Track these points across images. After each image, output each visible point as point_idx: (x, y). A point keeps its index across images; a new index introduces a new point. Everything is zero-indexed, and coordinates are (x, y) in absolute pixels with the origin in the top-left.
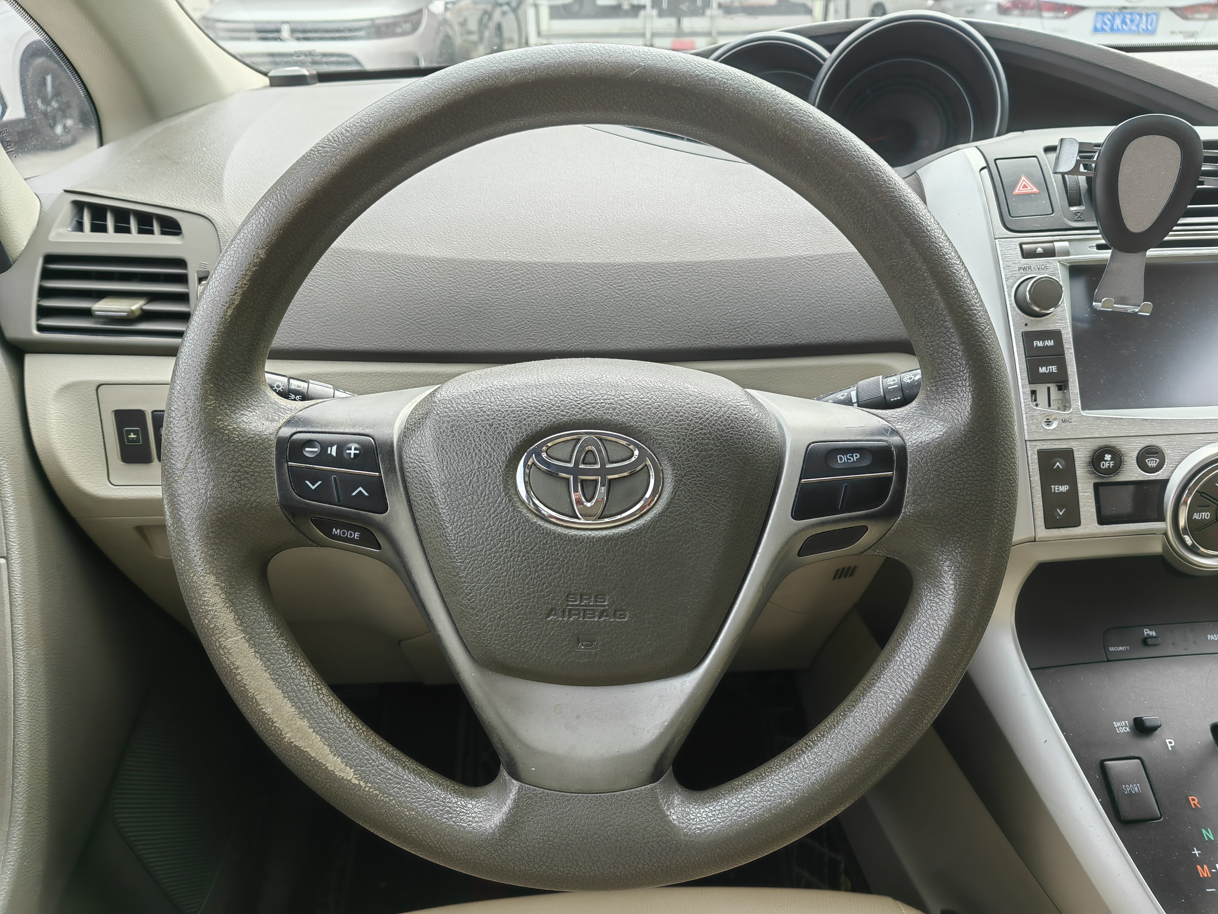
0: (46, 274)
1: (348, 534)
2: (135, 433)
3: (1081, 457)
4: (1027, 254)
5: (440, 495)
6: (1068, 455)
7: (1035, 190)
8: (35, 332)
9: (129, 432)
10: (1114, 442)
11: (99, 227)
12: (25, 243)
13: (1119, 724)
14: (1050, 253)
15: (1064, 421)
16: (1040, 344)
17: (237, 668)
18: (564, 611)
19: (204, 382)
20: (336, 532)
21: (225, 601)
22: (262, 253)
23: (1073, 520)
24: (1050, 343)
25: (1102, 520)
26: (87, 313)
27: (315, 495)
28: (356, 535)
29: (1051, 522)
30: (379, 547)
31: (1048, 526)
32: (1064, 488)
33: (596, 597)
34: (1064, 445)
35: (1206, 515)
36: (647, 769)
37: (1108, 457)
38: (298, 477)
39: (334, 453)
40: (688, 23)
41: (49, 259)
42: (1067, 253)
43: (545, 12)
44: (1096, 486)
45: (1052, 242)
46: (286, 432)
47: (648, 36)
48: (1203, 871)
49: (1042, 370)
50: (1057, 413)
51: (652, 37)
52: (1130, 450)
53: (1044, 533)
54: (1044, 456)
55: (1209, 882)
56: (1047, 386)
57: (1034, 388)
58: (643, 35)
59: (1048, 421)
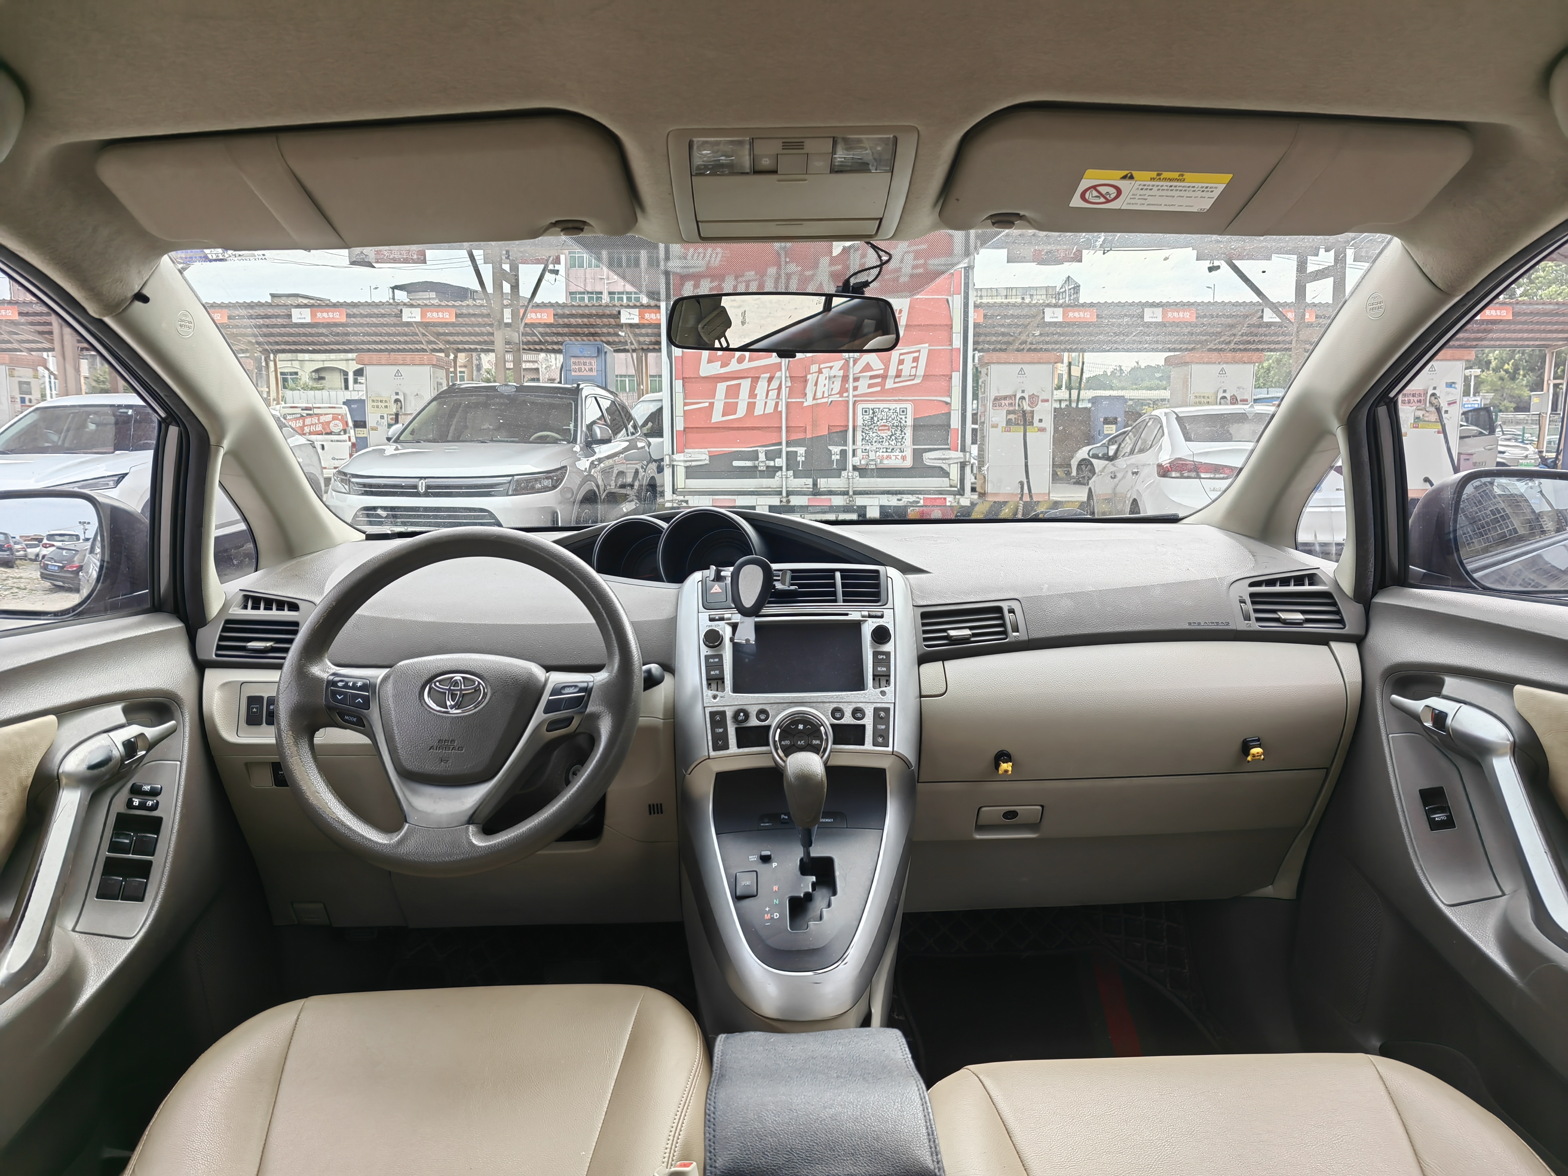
0: (224, 629)
1: (351, 719)
2: (257, 708)
3: (729, 715)
4: (711, 620)
5: (391, 699)
6: (723, 714)
7: (720, 591)
8: (214, 656)
9: (253, 708)
10: (745, 707)
11: (256, 607)
12: (217, 614)
13: (752, 856)
14: (722, 619)
15: (721, 697)
16: (712, 660)
18: (437, 747)
19: (301, 653)
20: (346, 717)
21: (294, 742)
22: (334, 603)
23: (726, 747)
24: (717, 660)
25: (739, 746)
26: (243, 649)
27: (339, 701)
28: (355, 720)
29: (716, 748)
30: (364, 726)
31: (714, 750)
32: (721, 730)
33: (451, 741)
34: (721, 709)
35: (788, 742)
36: (466, 818)
37: (742, 714)
38: (334, 693)
39: (351, 685)
40: (824, 483)
41: (228, 622)
42: (729, 619)
44: (737, 729)
45: (723, 614)
46: (331, 678)
47: (784, 494)
48: (767, 917)
49: (712, 673)
50: (719, 694)
51: (788, 495)
52: (753, 711)
53: (713, 754)
54: (712, 714)
55: (768, 921)
56: (716, 681)
57: (710, 682)
58: (780, 493)
59: (715, 697)
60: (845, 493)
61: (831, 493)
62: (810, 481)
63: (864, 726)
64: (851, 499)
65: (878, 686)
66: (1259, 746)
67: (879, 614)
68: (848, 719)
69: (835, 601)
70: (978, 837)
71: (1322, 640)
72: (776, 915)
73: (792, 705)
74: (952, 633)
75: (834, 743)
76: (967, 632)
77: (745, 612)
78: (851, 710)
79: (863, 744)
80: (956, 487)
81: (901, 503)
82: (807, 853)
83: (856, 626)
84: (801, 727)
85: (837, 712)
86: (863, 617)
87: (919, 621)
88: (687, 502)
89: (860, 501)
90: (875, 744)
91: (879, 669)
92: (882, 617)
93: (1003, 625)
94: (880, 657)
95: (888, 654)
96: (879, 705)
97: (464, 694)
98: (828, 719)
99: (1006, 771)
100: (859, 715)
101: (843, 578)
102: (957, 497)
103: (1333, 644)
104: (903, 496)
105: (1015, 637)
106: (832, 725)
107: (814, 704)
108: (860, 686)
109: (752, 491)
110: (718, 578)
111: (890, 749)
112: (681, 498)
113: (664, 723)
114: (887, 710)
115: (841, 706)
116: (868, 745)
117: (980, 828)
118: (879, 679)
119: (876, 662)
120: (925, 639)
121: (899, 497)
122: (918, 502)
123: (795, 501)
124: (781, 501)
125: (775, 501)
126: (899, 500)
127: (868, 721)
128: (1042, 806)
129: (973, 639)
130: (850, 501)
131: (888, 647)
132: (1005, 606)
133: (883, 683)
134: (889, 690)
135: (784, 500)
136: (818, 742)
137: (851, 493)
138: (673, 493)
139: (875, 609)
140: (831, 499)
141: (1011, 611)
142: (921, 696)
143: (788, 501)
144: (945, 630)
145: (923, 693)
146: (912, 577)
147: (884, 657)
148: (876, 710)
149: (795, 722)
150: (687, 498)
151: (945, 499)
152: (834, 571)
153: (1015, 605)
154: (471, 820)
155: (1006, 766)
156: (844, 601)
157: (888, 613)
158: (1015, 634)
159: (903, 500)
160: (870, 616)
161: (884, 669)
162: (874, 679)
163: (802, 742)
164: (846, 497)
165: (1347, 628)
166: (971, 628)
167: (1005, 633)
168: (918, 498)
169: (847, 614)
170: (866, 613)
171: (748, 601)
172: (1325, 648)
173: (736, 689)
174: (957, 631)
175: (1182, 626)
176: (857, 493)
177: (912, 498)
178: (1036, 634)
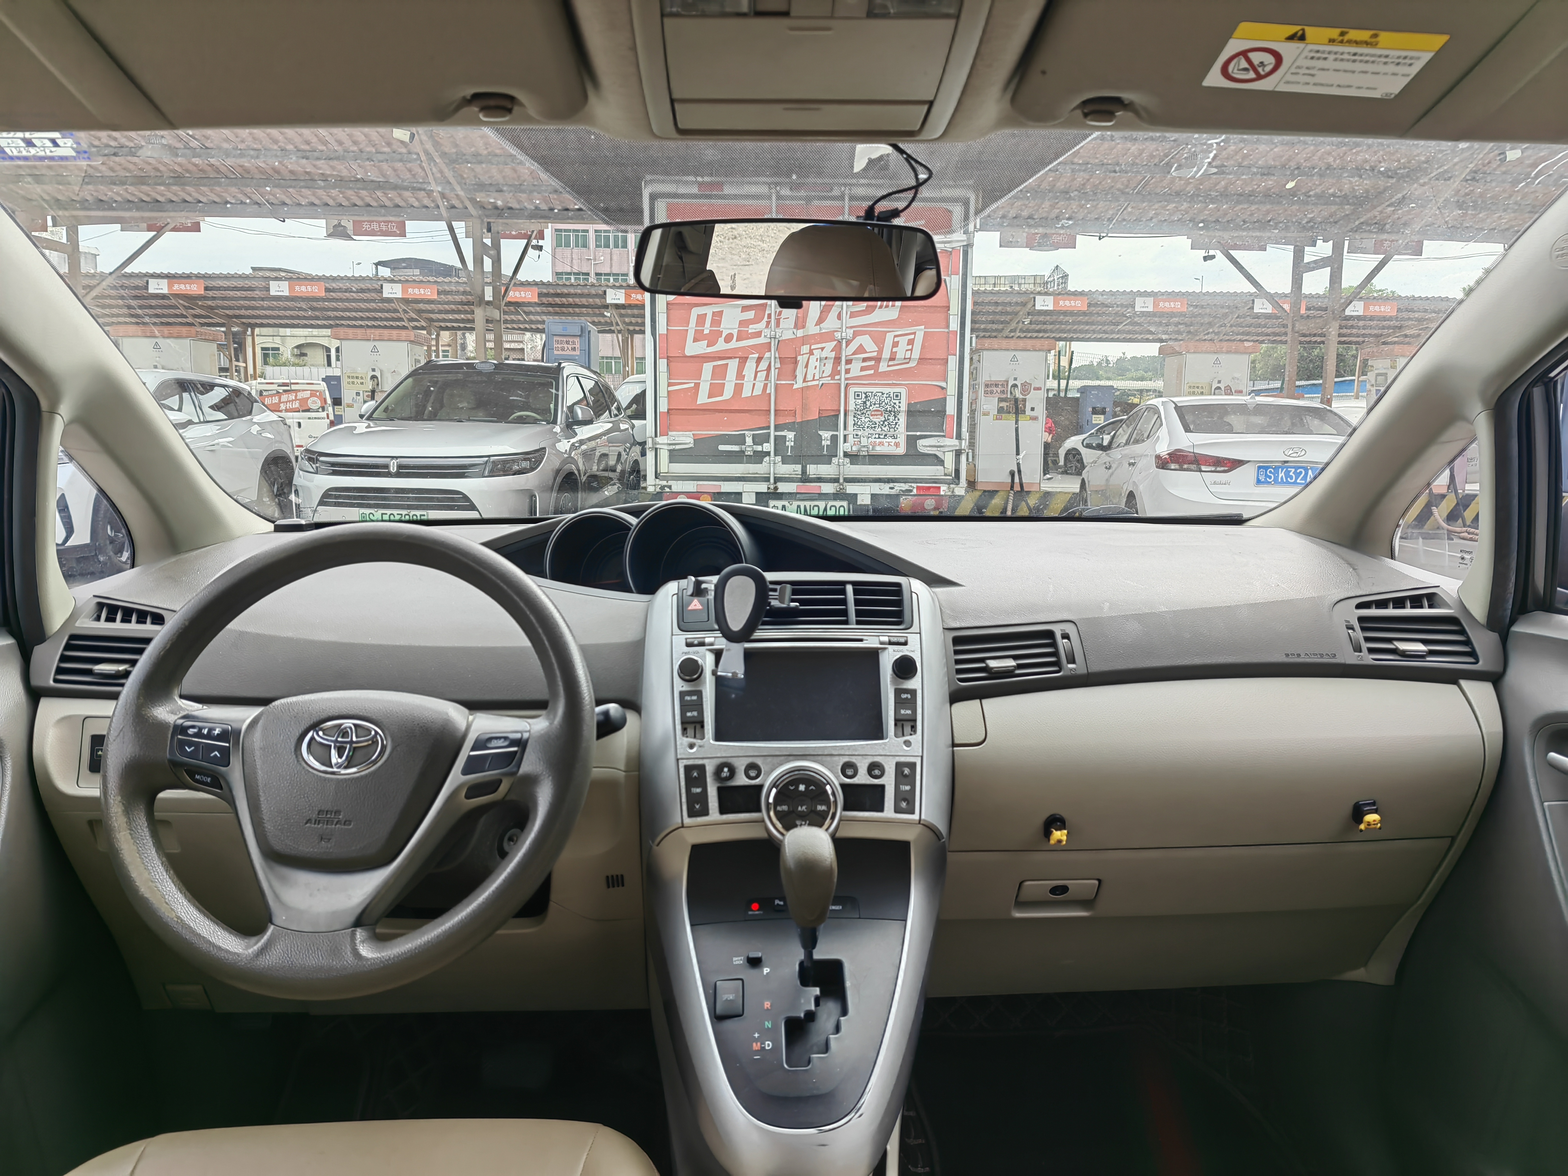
0: (68, 647)
1: (204, 779)
2: (101, 751)
3: (710, 770)
4: (689, 645)
5: (258, 753)
6: (702, 768)
7: (700, 607)
8: (51, 682)
9: (97, 751)
10: (730, 760)
11: (111, 619)
12: (59, 627)
13: (736, 959)
14: (702, 644)
15: (700, 746)
16: (688, 698)
18: (316, 821)
19: (140, 689)
20: (198, 777)
21: (123, 811)
22: (187, 623)
23: (705, 812)
24: (694, 698)
25: (723, 810)
26: (89, 672)
27: (189, 756)
28: (209, 780)
29: (692, 814)
30: (221, 788)
31: (690, 815)
32: (699, 790)
33: (335, 813)
34: (700, 762)
35: (785, 808)
36: (352, 919)
37: (726, 770)
38: (182, 744)
39: (205, 733)
41: (73, 637)
42: (712, 644)
43: (664, 455)
44: (720, 790)
45: (704, 638)
46: (180, 722)
47: (772, 480)
48: (756, 1046)
49: (689, 714)
50: (698, 742)
51: (775, 483)
52: (740, 765)
53: (687, 821)
54: (688, 769)
55: (757, 1052)
56: (693, 726)
57: (686, 726)
58: (767, 479)
59: (691, 746)
60: (836, 480)
61: (819, 480)
62: (799, 468)
63: (882, 787)
64: (841, 487)
65: (901, 734)
66: (1376, 811)
67: (902, 640)
68: (862, 778)
69: (846, 622)
70: (1018, 915)
71: (1450, 677)
72: (768, 1045)
73: (791, 758)
74: (992, 664)
75: (846, 808)
76: (1011, 663)
77: (732, 637)
78: (867, 765)
79: (881, 809)
80: (951, 476)
81: (893, 492)
82: (809, 954)
83: (873, 655)
84: (802, 788)
85: (848, 768)
86: (881, 643)
87: (951, 648)
88: (670, 487)
89: (851, 489)
90: (897, 810)
91: (903, 712)
92: (905, 644)
93: (1056, 654)
94: (904, 696)
95: (913, 692)
96: (903, 759)
97: (355, 748)
98: (837, 777)
99: (1060, 841)
100: (877, 772)
101: (856, 592)
102: (952, 486)
103: (1463, 683)
104: (895, 484)
105: (1071, 670)
106: (843, 786)
107: (820, 758)
108: (877, 733)
109: (739, 477)
110: (699, 591)
111: (916, 817)
112: (664, 483)
113: (626, 777)
114: (912, 766)
115: (853, 760)
116: (889, 811)
117: (1020, 904)
118: (903, 726)
119: (900, 703)
120: (959, 671)
121: (891, 485)
122: (911, 491)
123: (783, 488)
124: (769, 488)
125: (763, 488)
126: (891, 488)
127: (888, 781)
128: (1100, 881)
129: (1018, 672)
130: (841, 489)
131: (913, 684)
132: (1057, 630)
133: (908, 729)
134: (915, 739)
135: (772, 487)
136: (824, 808)
137: (841, 481)
138: (656, 478)
139: (896, 634)
140: (820, 487)
141: (1066, 636)
142: (954, 745)
143: (776, 488)
144: (982, 660)
145: (957, 741)
146: (939, 590)
147: (909, 696)
148: (899, 766)
149: (796, 782)
150: (670, 483)
151: (939, 488)
152: (844, 583)
153: (1070, 629)
154: (359, 922)
155: (1059, 835)
156: (858, 623)
157: (913, 639)
158: (1071, 666)
159: (896, 488)
160: (891, 643)
161: (909, 712)
162: (896, 725)
163: (804, 808)
164: (836, 484)
165: (1481, 663)
166: (1015, 657)
167: (1057, 664)
168: (911, 486)
169: (861, 640)
170: (886, 639)
171: (736, 623)
172: (1454, 687)
173: (719, 737)
174: (998, 661)
175: (1278, 657)
176: (848, 480)
177: (905, 487)
178: (1097, 666)
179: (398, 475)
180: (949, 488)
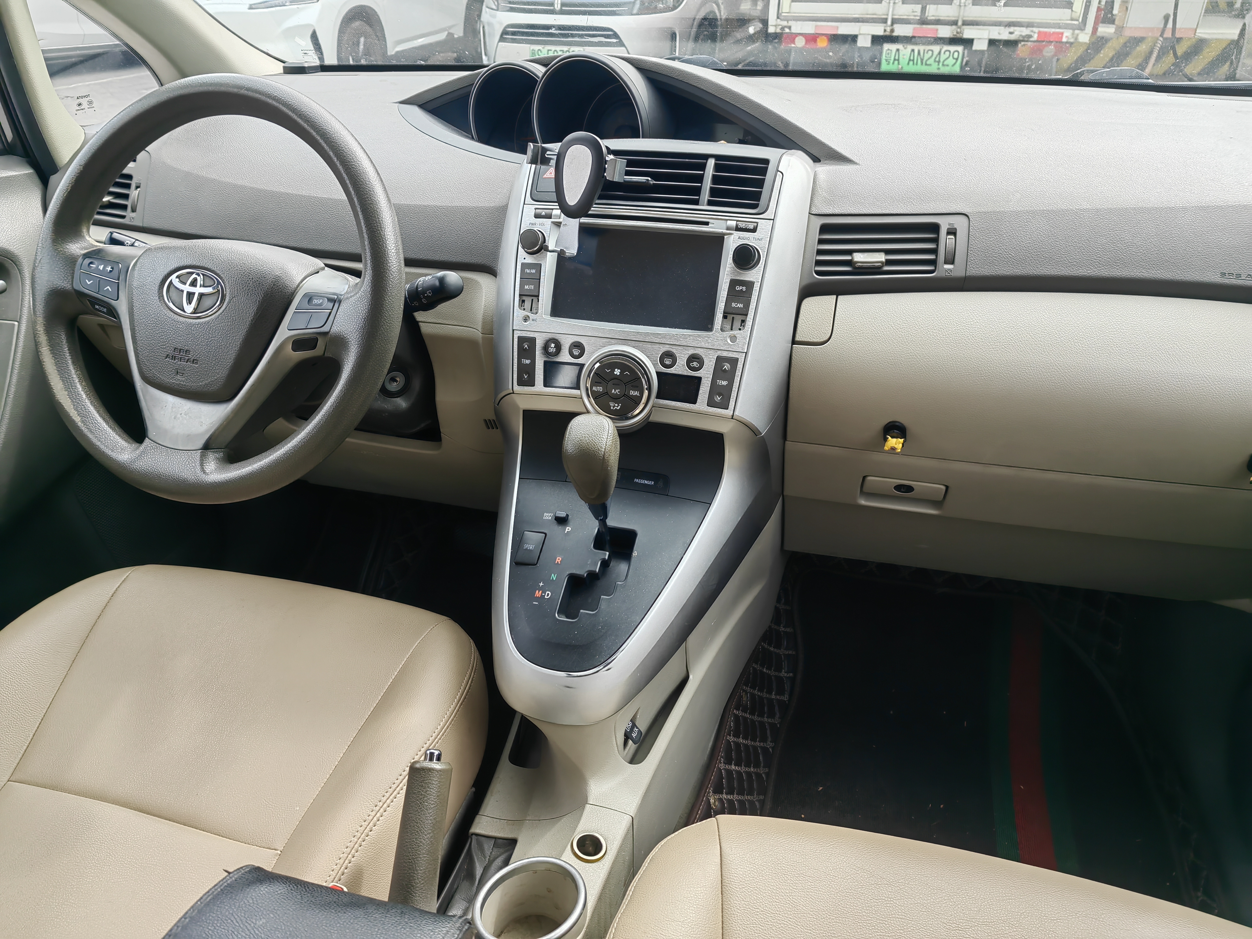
1: (102, 308)
3: (539, 344)
4: (537, 216)
6: (532, 341)
7: (545, 176)
10: (557, 337)
12: (68, 160)
13: (547, 514)
14: (546, 216)
15: (533, 320)
16: (528, 271)
17: (44, 362)
18: (172, 356)
20: (97, 307)
23: (532, 382)
24: (533, 271)
25: (546, 384)
27: (88, 287)
29: (520, 383)
30: (115, 318)
32: (528, 362)
33: (186, 352)
34: (531, 335)
35: (600, 389)
36: (200, 443)
37: (553, 345)
39: (101, 269)
40: (933, 11)
44: (546, 363)
45: (553, 209)
47: (889, 22)
48: (538, 594)
49: (526, 287)
50: (532, 316)
51: (892, 24)
52: (566, 343)
53: (517, 388)
54: (521, 340)
55: (537, 599)
56: (530, 299)
57: (524, 298)
58: (885, 21)
59: (526, 319)
60: (955, 23)
61: (938, 22)
62: (918, 8)
63: (699, 379)
64: (959, 30)
65: (729, 327)
67: (751, 226)
68: (680, 368)
69: (696, 202)
70: (866, 503)
72: (548, 594)
73: (613, 341)
74: (858, 257)
75: (658, 397)
76: (881, 257)
77: (570, 212)
78: (687, 356)
79: (694, 402)
80: (1078, 20)
81: (1012, 37)
82: (604, 522)
83: (718, 240)
84: (617, 372)
85: (668, 357)
86: (728, 229)
87: (816, 237)
88: (790, 28)
89: (968, 33)
90: (711, 403)
91: (734, 305)
92: (754, 230)
93: (935, 251)
94: (738, 288)
95: (750, 285)
96: (725, 354)
98: (655, 365)
99: (893, 449)
100: (695, 364)
101: (717, 168)
102: (1077, 32)
104: (1016, 28)
105: (946, 271)
106: (658, 374)
107: (641, 344)
108: (706, 324)
109: (858, 18)
111: (729, 412)
112: (785, 23)
113: (483, 338)
114: (734, 362)
115: (674, 350)
116: (702, 404)
117: (867, 495)
118: (733, 318)
119: (733, 294)
120: (818, 263)
121: (1012, 29)
122: (1030, 36)
123: (900, 30)
124: (885, 31)
125: (879, 30)
126: (1011, 33)
127: (706, 374)
128: (947, 487)
129: (886, 268)
130: (957, 33)
131: (752, 275)
132: (944, 224)
133: (737, 324)
134: (742, 335)
135: (888, 29)
136: (636, 393)
137: (960, 23)
138: (778, 18)
139: (745, 217)
140: (937, 30)
141: (952, 232)
142: (794, 342)
143: (892, 31)
144: (850, 252)
145: (798, 338)
146: (825, 170)
147: (744, 289)
148: (720, 360)
149: (613, 366)
150: (791, 23)
151: (1062, 34)
152: (706, 157)
153: (959, 223)
154: (207, 447)
155: (894, 443)
156: (710, 203)
157: (764, 226)
158: (947, 266)
159: (1016, 33)
160: (738, 229)
161: (740, 306)
162: (725, 317)
163: (617, 391)
164: (954, 27)
166: (887, 252)
167: (933, 262)
168: (1032, 31)
169: (707, 224)
170: (733, 224)
171: (573, 197)
173: (557, 310)
174: (866, 254)
175: (1212, 277)
176: (965, 23)
177: (1025, 31)
178: (977, 269)
179: (562, 12)
180: (1073, 34)
